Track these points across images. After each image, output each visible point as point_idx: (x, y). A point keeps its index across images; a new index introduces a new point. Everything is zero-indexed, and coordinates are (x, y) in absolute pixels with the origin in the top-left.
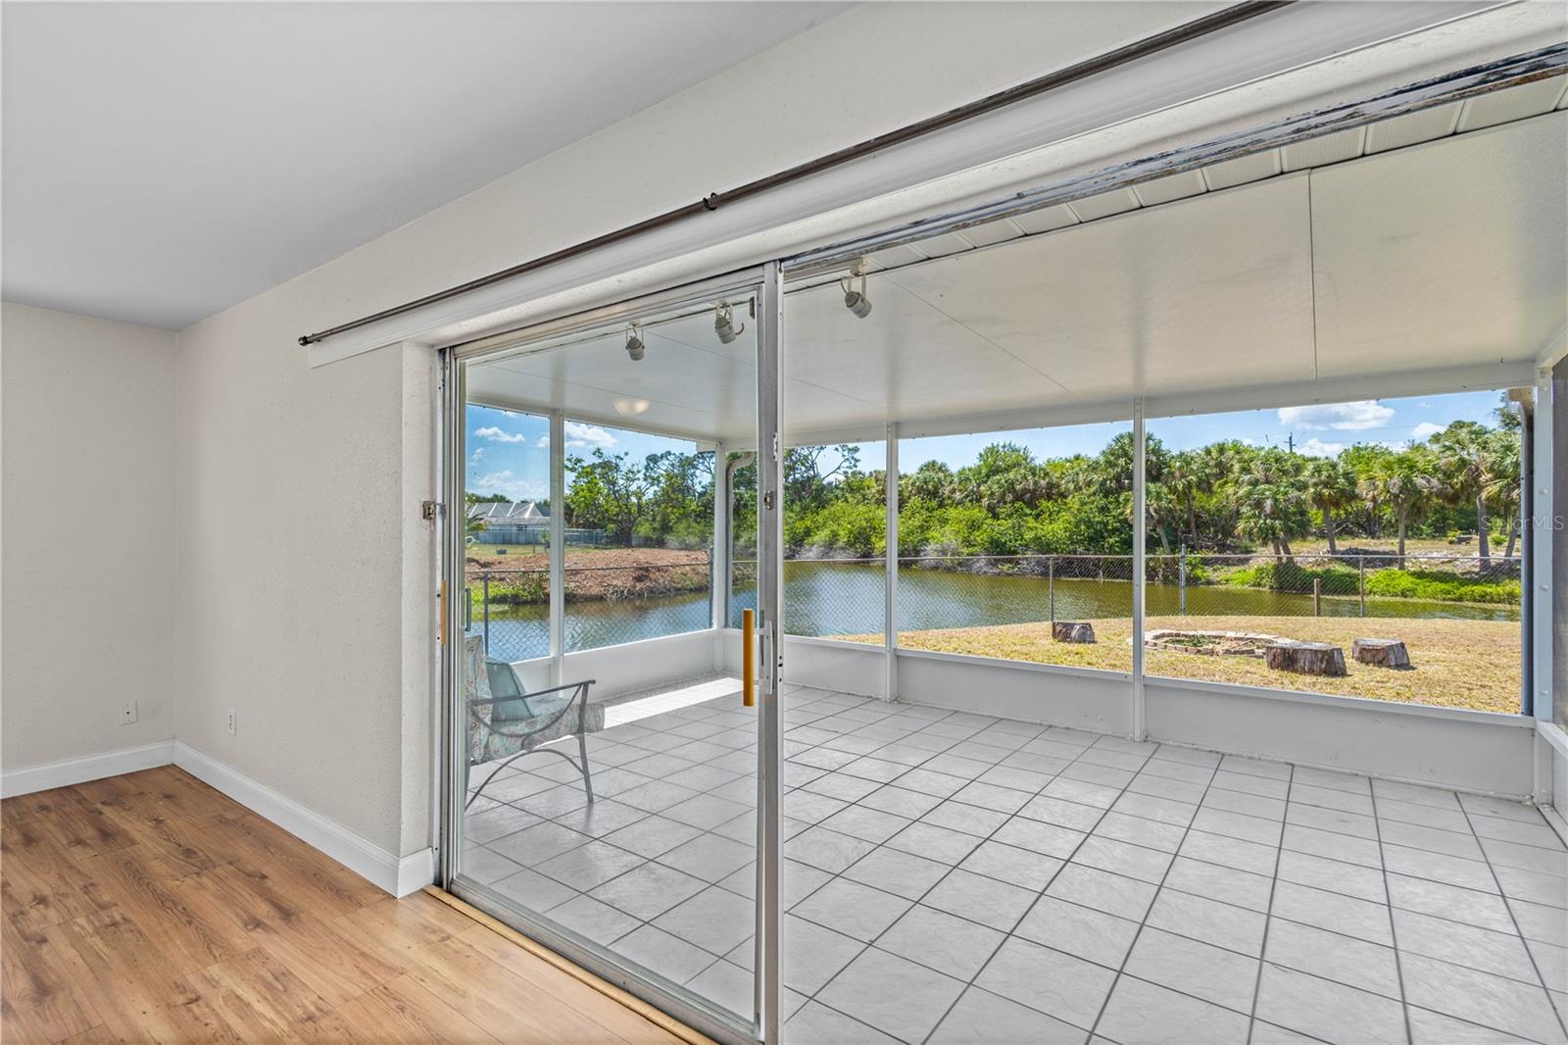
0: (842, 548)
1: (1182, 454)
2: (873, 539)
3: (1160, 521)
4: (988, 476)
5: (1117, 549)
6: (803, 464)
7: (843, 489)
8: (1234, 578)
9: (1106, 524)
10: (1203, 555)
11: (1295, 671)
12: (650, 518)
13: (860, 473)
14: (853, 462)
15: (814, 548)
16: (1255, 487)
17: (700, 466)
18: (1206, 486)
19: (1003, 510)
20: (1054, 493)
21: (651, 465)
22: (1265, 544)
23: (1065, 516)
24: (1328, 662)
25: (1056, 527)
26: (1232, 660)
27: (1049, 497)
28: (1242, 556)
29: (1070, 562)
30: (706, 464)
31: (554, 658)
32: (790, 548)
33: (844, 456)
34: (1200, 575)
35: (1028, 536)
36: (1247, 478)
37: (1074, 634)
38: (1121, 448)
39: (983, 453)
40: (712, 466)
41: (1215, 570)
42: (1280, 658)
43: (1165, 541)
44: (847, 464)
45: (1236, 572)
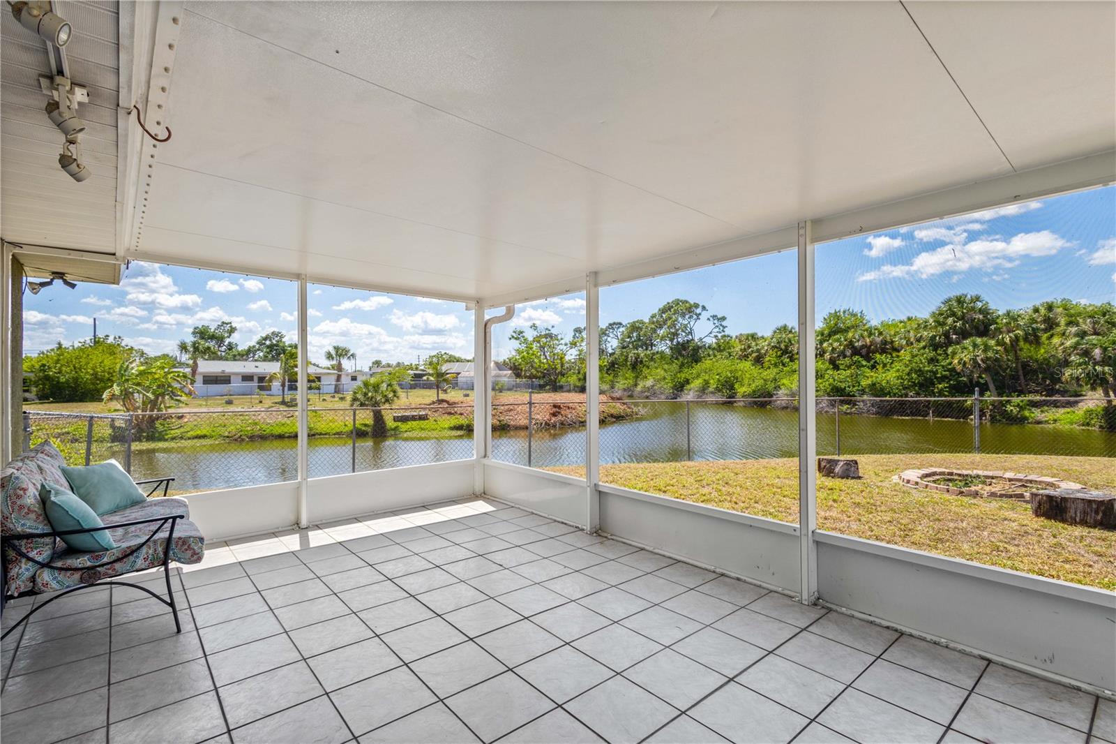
0: (712, 393)
1: (1008, 313)
2: (736, 386)
3: (987, 370)
4: (830, 336)
5: (946, 393)
6: (683, 331)
7: (714, 349)
8: (1062, 419)
9: (935, 373)
10: (1030, 398)
11: (1063, 521)
12: (577, 372)
13: (728, 336)
14: (721, 328)
15: (691, 393)
16: (1082, 338)
17: (611, 335)
18: (1033, 338)
19: (842, 362)
20: (888, 348)
21: (577, 335)
22: (1093, 389)
23: (897, 366)
24: (1104, 513)
25: (890, 375)
26: (995, 504)
27: (883, 351)
28: (1072, 399)
29: (902, 403)
30: (615, 333)
31: (299, 482)
32: (673, 392)
33: (714, 324)
34: (1028, 415)
35: (864, 383)
36: (1074, 329)
37: (837, 470)
38: (950, 309)
39: (826, 317)
40: (619, 334)
41: (1042, 411)
42: (1047, 506)
43: (991, 386)
44: (717, 330)
45: (1064, 413)
